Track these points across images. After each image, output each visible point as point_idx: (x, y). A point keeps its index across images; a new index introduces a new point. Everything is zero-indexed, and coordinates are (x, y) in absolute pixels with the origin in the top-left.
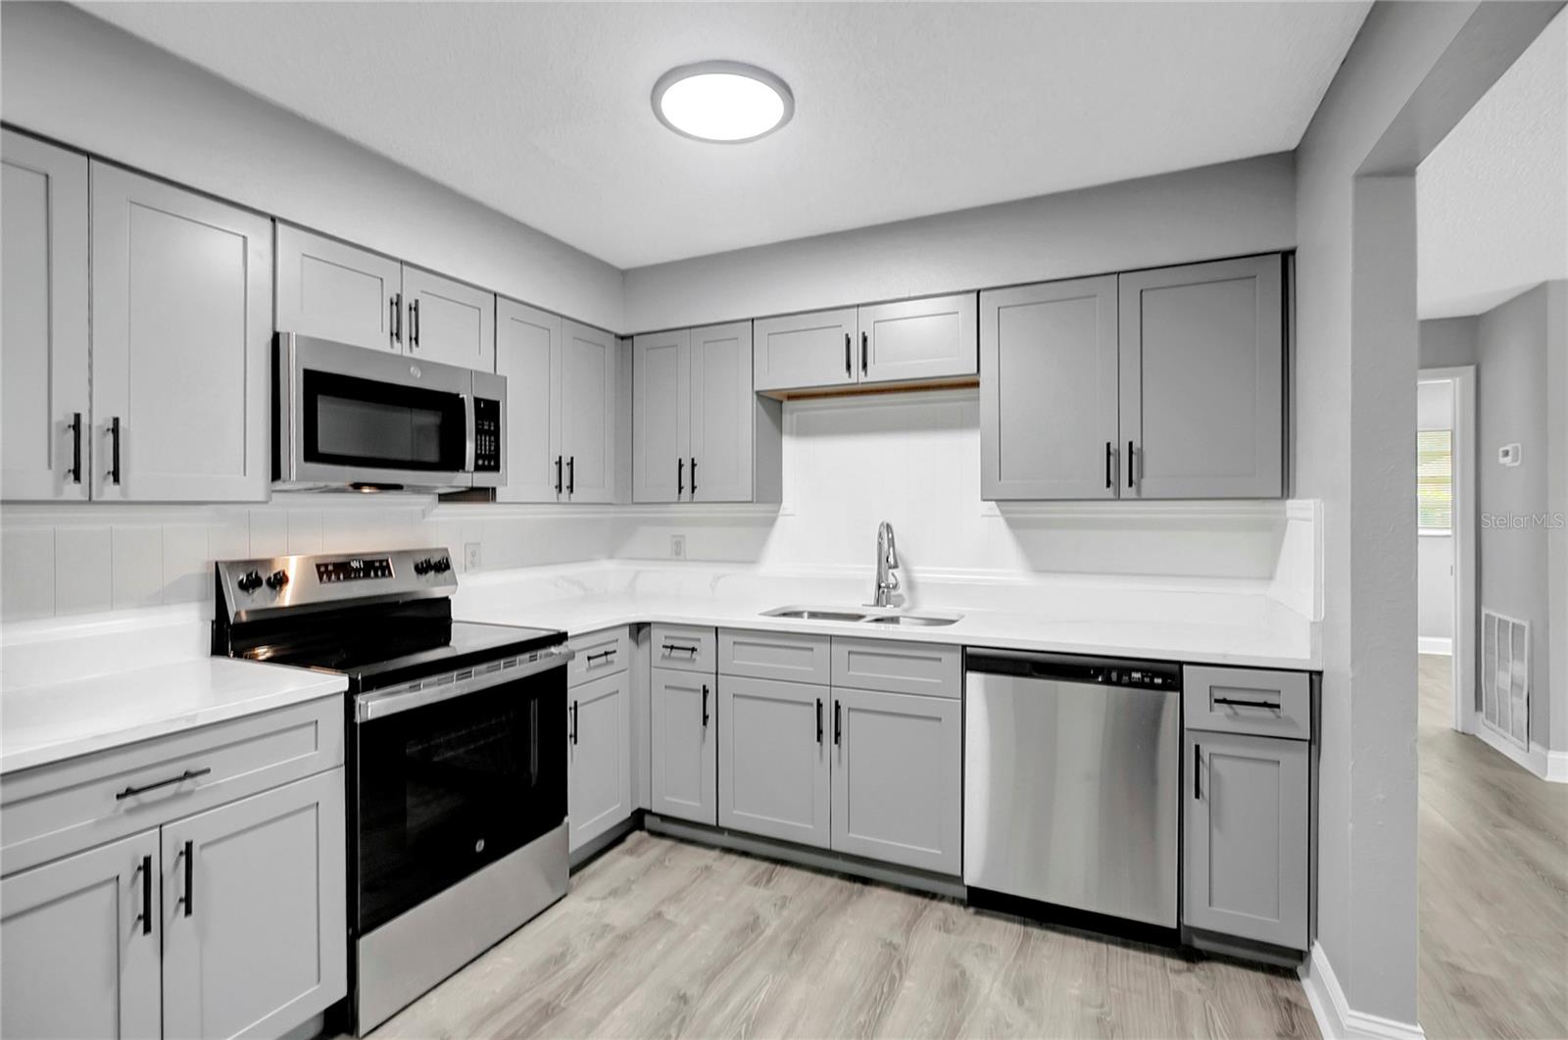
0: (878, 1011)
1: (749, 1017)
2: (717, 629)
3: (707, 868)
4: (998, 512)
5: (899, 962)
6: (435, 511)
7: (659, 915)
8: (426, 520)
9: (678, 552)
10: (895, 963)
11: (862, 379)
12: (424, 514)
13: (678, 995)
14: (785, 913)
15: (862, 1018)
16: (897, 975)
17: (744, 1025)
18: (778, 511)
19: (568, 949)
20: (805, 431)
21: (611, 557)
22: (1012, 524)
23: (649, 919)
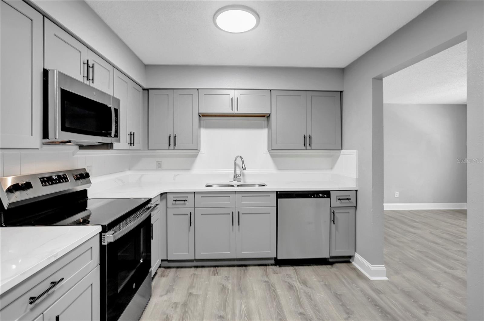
0: (277, 300)
1: (245, 315)
2: (194, 192)
3: (194, 274)
4: (268, 153)
5: (272, 286)
6: (78, 153)
7: (191, 294)
8: (74, 156)
9: (159, 167)
10: (271, 286)
11: (236, 112)
12: (73, 154)
13: (219, 316)
14: (230, 281)
15: (275, 304)
16: (274, 289)
17: (246, 318)
18: (199, 153)
19: (168, 315)
20: (208, 127)
21: (129, 170)
22: (272, 156)
23: (189, 296)
